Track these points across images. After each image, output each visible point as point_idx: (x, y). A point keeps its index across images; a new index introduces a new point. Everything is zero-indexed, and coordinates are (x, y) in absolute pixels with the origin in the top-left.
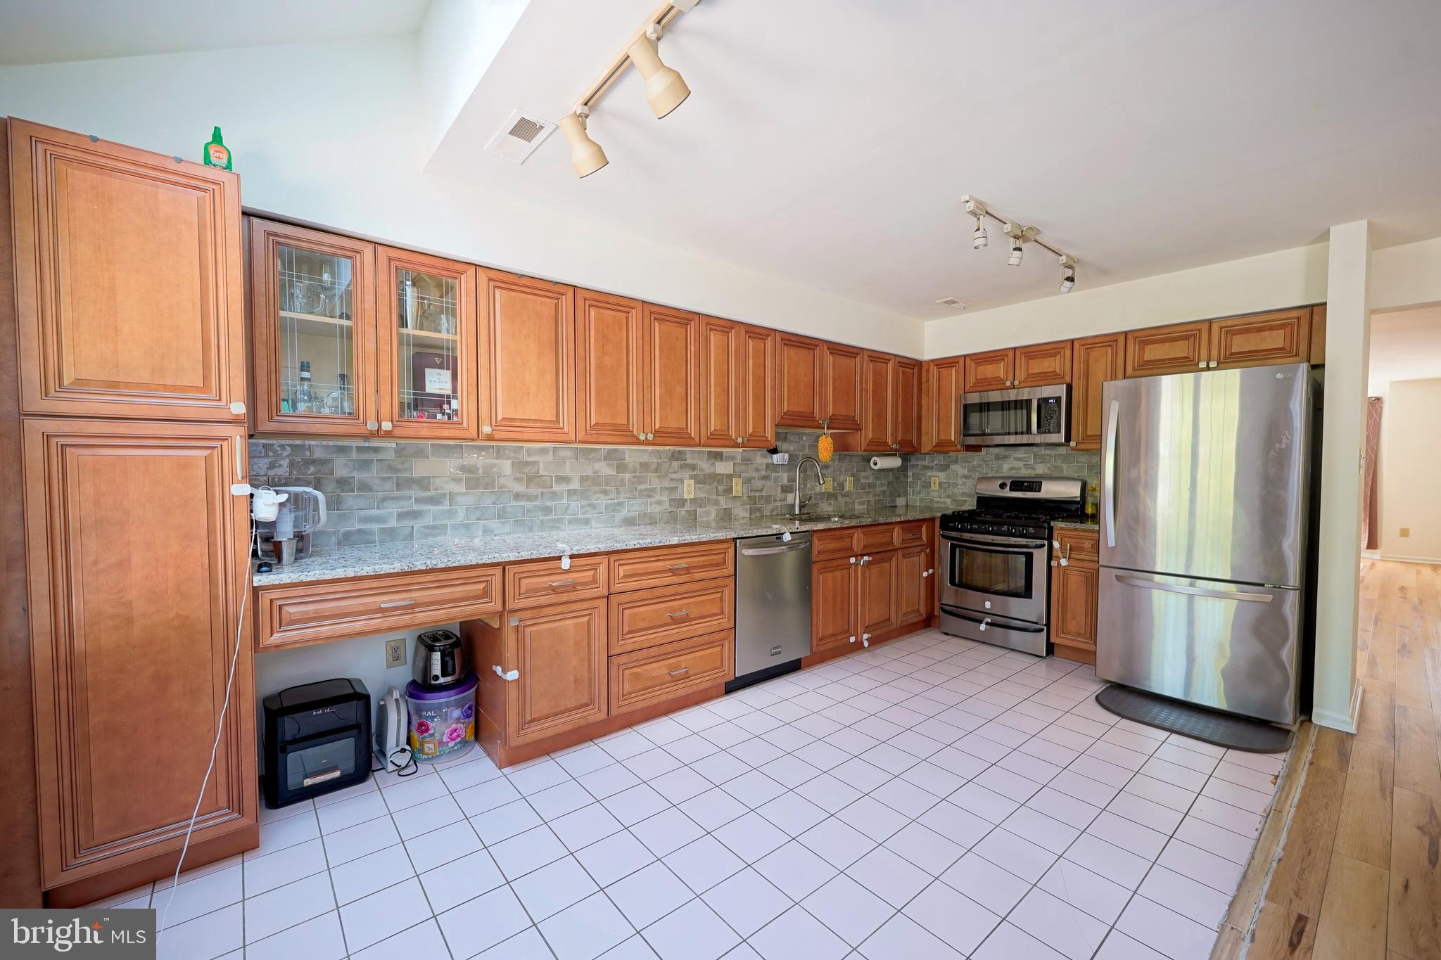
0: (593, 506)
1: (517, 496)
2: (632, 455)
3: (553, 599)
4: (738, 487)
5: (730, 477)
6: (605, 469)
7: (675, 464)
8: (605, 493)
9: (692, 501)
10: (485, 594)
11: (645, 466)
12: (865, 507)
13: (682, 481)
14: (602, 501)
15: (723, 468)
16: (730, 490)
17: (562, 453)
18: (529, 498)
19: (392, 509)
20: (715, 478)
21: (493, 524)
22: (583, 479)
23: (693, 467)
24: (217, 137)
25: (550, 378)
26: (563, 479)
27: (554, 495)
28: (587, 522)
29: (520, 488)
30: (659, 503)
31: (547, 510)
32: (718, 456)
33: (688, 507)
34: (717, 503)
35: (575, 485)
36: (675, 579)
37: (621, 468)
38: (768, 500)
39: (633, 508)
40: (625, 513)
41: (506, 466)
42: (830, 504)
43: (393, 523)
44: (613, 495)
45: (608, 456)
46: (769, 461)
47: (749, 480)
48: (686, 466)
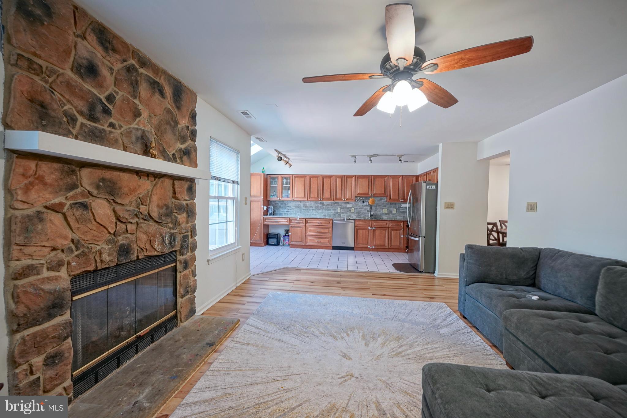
0: (317, 212)
1: (303, 209)
2: (325, 203)
3: (296, 224)
4: (353, 210)
5: (351, 208)
6: (320, 205)
7: (336, 205)
8: (320, 210)
9: (340, 212)
10: (287, 222)
11: (328, 205)
12: (402, 218)
13: (337, 208)
14: (319, 211)
15: (348, 206)
16: (351, 211)
17: (312, 202)
18: (306, 210)
19: (286, 210)
20: (346, 208)
21: (299, 214)
22: (315, 207)
23: (341, 205)
24: (263, 169)
25: (303, 190)
26: (311, 207)
27: (310, 210)
28: (316, 215)
29: (304, 208)
30: (331, 212)
31: (308, 212)
32: (348, 203)
33: (339, 214)
34: (347, 213)
35: (314, 208)
36: (318, 225)
37: (323, 205)
38: (363, 213)
39: (325, 213)
40: (324, 214)
41: (302, 205)
42: (386, 216)
43: (285, 212)
44: (321, 210)
45: (320, 203)
46: (363, 204)
47: (357, 209)
48: (339, 205)
